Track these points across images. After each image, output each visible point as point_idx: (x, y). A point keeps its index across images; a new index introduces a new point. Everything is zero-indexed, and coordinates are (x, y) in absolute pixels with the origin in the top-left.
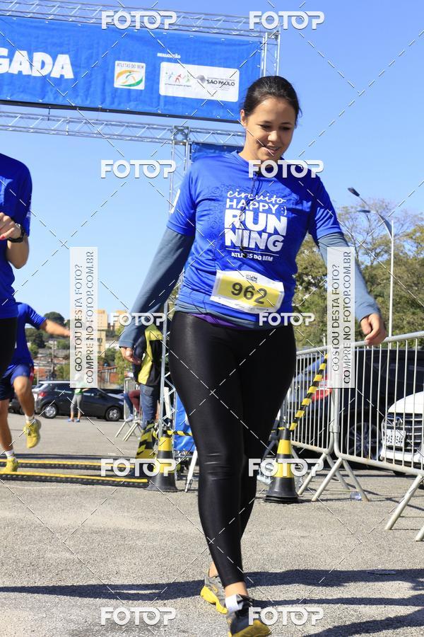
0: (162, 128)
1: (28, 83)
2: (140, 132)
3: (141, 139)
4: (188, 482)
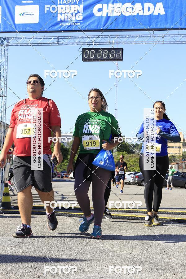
1: (142, 19)
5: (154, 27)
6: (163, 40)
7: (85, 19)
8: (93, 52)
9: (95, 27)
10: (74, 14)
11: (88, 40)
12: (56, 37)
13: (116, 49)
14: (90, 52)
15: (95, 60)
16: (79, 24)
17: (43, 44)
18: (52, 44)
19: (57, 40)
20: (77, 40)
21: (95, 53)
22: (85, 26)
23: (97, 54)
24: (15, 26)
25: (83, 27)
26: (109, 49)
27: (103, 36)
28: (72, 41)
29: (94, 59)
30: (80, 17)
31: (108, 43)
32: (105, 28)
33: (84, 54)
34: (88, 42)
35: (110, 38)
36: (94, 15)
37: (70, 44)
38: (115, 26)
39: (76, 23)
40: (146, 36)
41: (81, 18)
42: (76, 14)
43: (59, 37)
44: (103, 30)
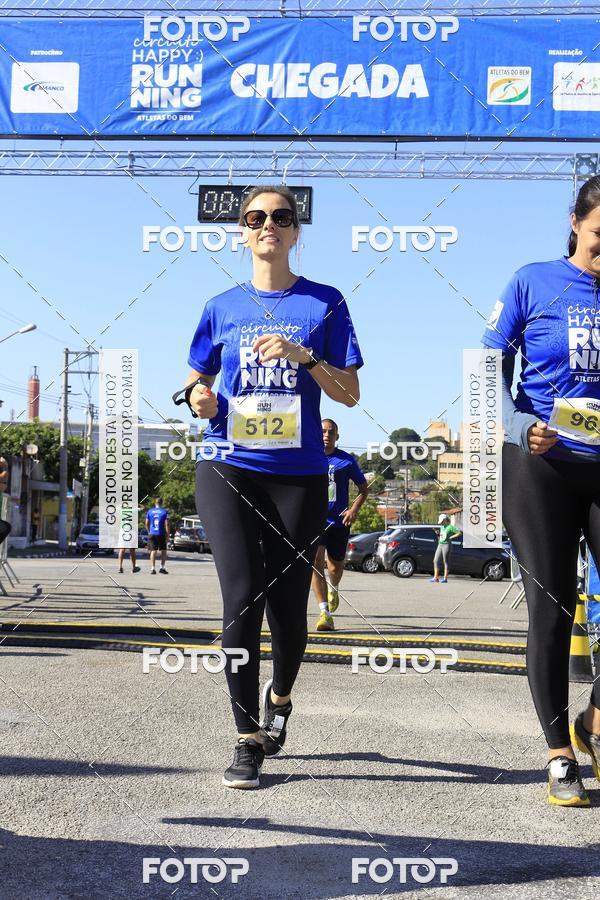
0: (559, 158)
1: (366, 108)
3: (528, 176)
5: (399, 132)
6: (422, 167)
7: (208, 103)
9: (235, 126)
10: (177, 91)
11: (214, 164)
12: (127, 154)
14: (219, 197)
15: (234, 219)
16: (190, 118)
17: (88, 173)
18: (116, 172)
19: (127, 162)
20: (186, 162)
21: (235, 199)
22: (205, 124)
24: (12, 120)
25: (202, 127)
27: (258, 154)
28: (171, 164)
29: (233, 216)
30: (194, 99)
31: (270, 173)
32: (262, 130)
33: (204, 202)
34: (217, 168)
35: (276, 158)
36: (231, 94)
37: (164, 173)
39: (183, 114)
40: (376, 155)
41: (197, 101)
42: (183, 89)
43: (135, 154)
44: (257, 136)
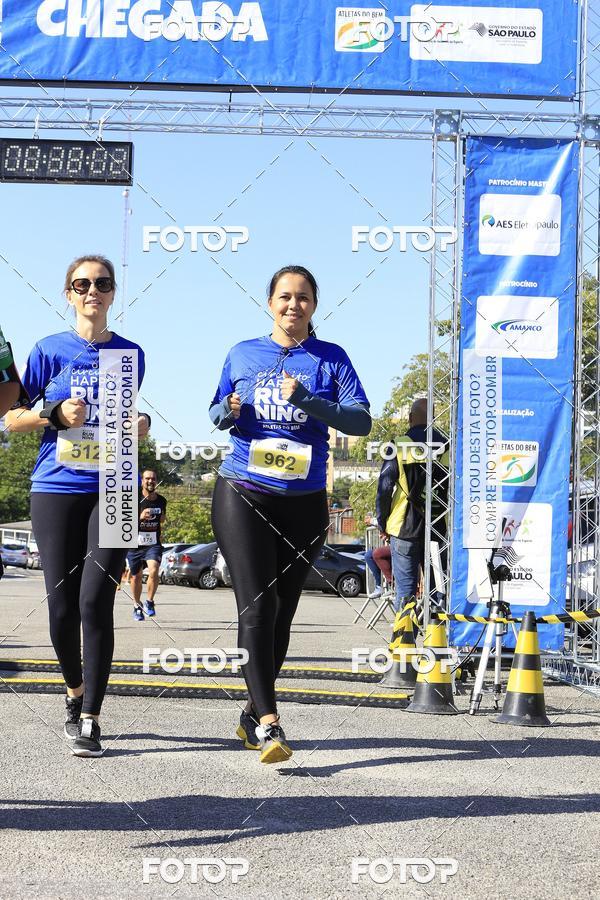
0: (417, 114)
1: (195, 52)
2: (379, 123)
3: (380, 134)
4: (475, 698)
5: (234, 80)
6: (259, 121)
7: (9, 42)
8: (33, 153)
9: (42, 69)
11: (17, 113)
13: (110, 145)
14: (23, 153)
15: (42, 178)
21: (42, 155)
23: (48, 159)
25: (2, 70)
26: (88, 146)
27: (69, 103)
29: (39, 175)
31: (83, 126)
32: (73, 76)
33: (6, 158)
34: (20, 118)
35: (91, 107)
36: (37, 31)
38: (108, 70)
40: (206, 107)
44: (67, 81)
